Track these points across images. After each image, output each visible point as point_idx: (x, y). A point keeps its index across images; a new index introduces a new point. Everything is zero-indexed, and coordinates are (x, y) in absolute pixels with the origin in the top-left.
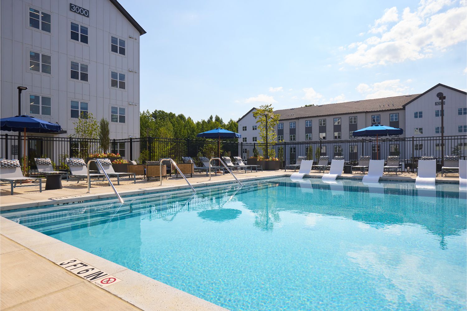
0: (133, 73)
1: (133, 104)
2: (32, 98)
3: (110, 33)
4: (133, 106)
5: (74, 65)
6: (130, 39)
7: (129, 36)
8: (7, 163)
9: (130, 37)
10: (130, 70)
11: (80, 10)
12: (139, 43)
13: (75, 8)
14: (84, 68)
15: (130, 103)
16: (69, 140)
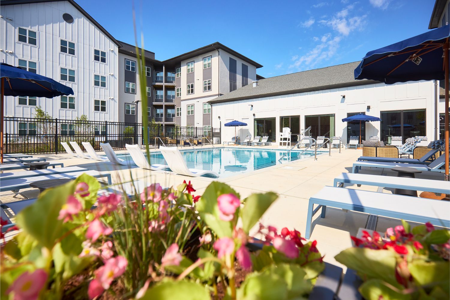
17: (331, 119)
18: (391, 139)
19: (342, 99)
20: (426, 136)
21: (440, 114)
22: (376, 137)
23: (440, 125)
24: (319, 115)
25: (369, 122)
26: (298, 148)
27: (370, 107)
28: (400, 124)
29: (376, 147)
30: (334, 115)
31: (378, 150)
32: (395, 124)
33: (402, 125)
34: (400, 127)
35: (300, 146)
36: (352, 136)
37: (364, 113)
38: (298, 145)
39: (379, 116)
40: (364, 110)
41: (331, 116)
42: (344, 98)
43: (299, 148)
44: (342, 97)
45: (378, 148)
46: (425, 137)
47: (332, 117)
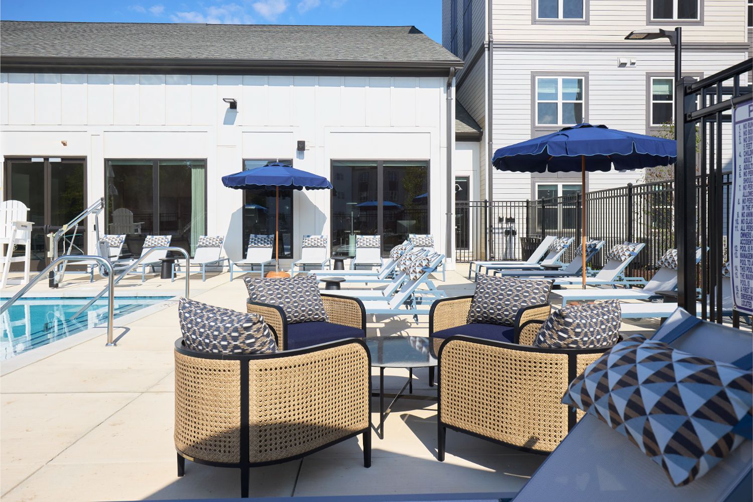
17: (196, 174)
18: (356, 242)
19: (227, 112)
20: (429, 234)
21: (457, 178)
22: (319, 237)
23: (457, 204)
24: (155, 161)
25: (302, 190)
26: (53, 285)
27: (306, 143)
28: (376, 200)
29: (245, 358)
30: (201, 164)
31: (252, 377)
32: (366, 199)
33: (380, 203)
34: (375, 208)
35: (57, 278)
36: (256, 233)
37: (288, 163)
38: (52, 274)
39: (325, 173)
40: (289, 152)
41: (196, 167)
42: (233, 110)
43: (57, 286)
44: (229, 105)
45: (253, 364)
46: (429, 236)
47: (199, 170)
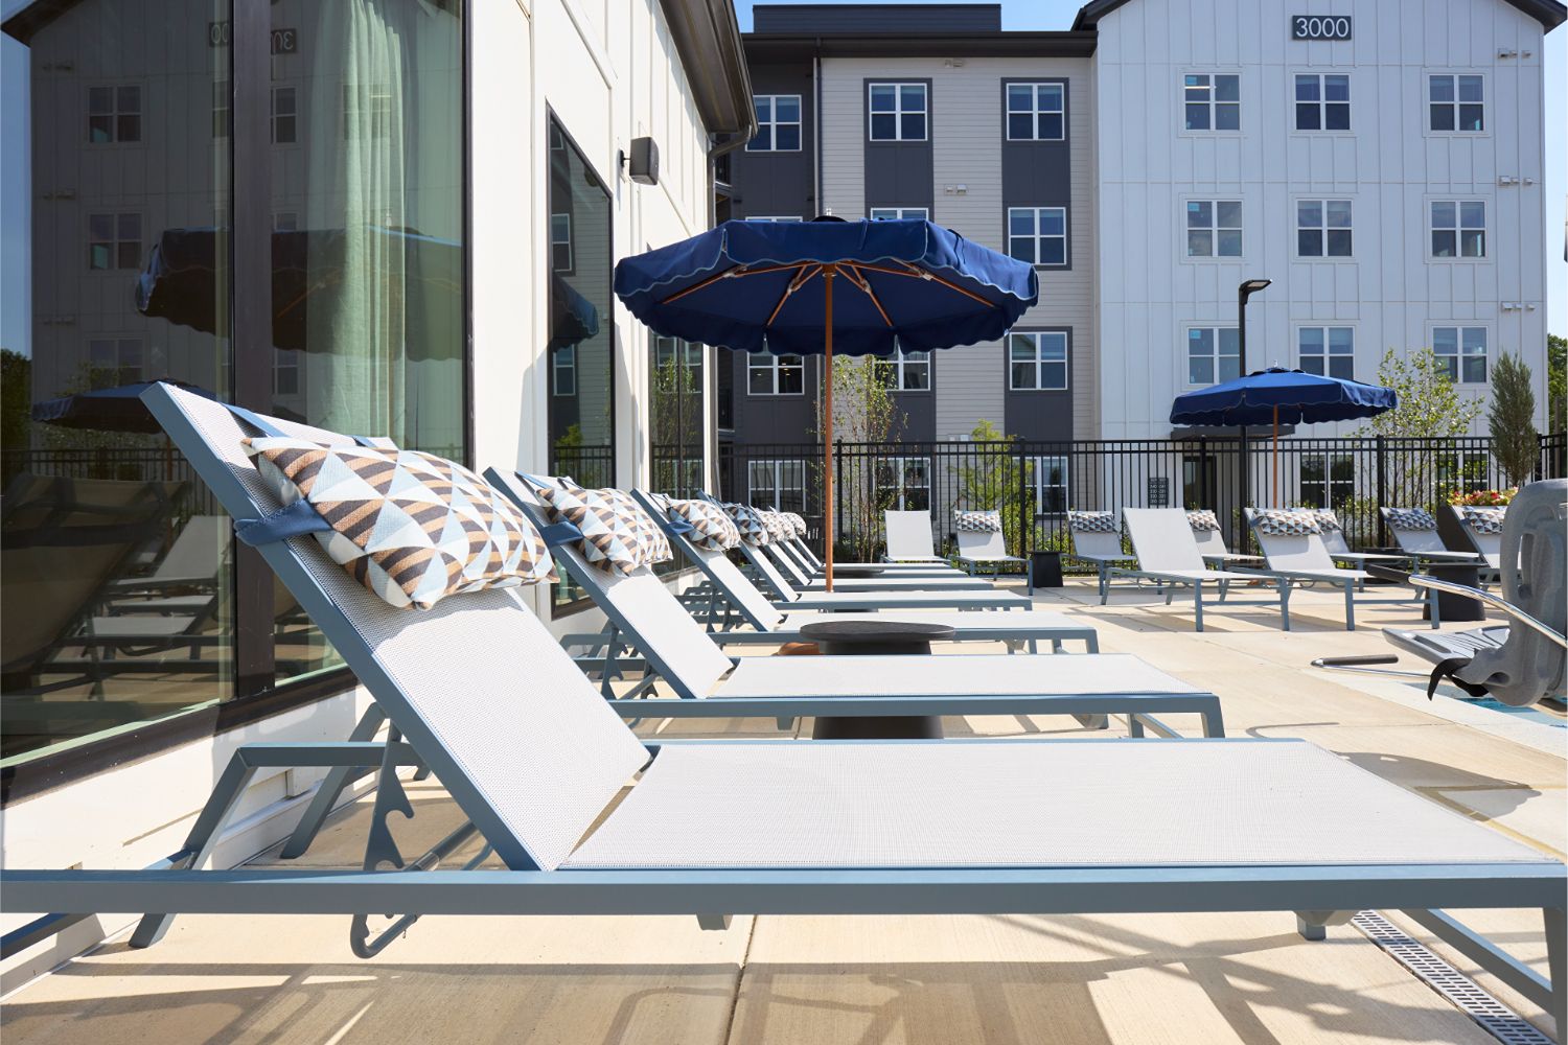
0: (1516, 188)
1: (1518, 306)
2: (1195, 337)
3: (1424, 66)
4: (1518, 313)
5: (1309, 213)
6: (1504, 61)
7: (1499, 49)
8: (1284, 520)
9: (1503, 56)
10: (1505, 180)
11: (1322, 28)
12: (1540, 67)
13: (1307, 27)
14: (1342, 213)
15: (1506, 306)
16: (1374, 444)
